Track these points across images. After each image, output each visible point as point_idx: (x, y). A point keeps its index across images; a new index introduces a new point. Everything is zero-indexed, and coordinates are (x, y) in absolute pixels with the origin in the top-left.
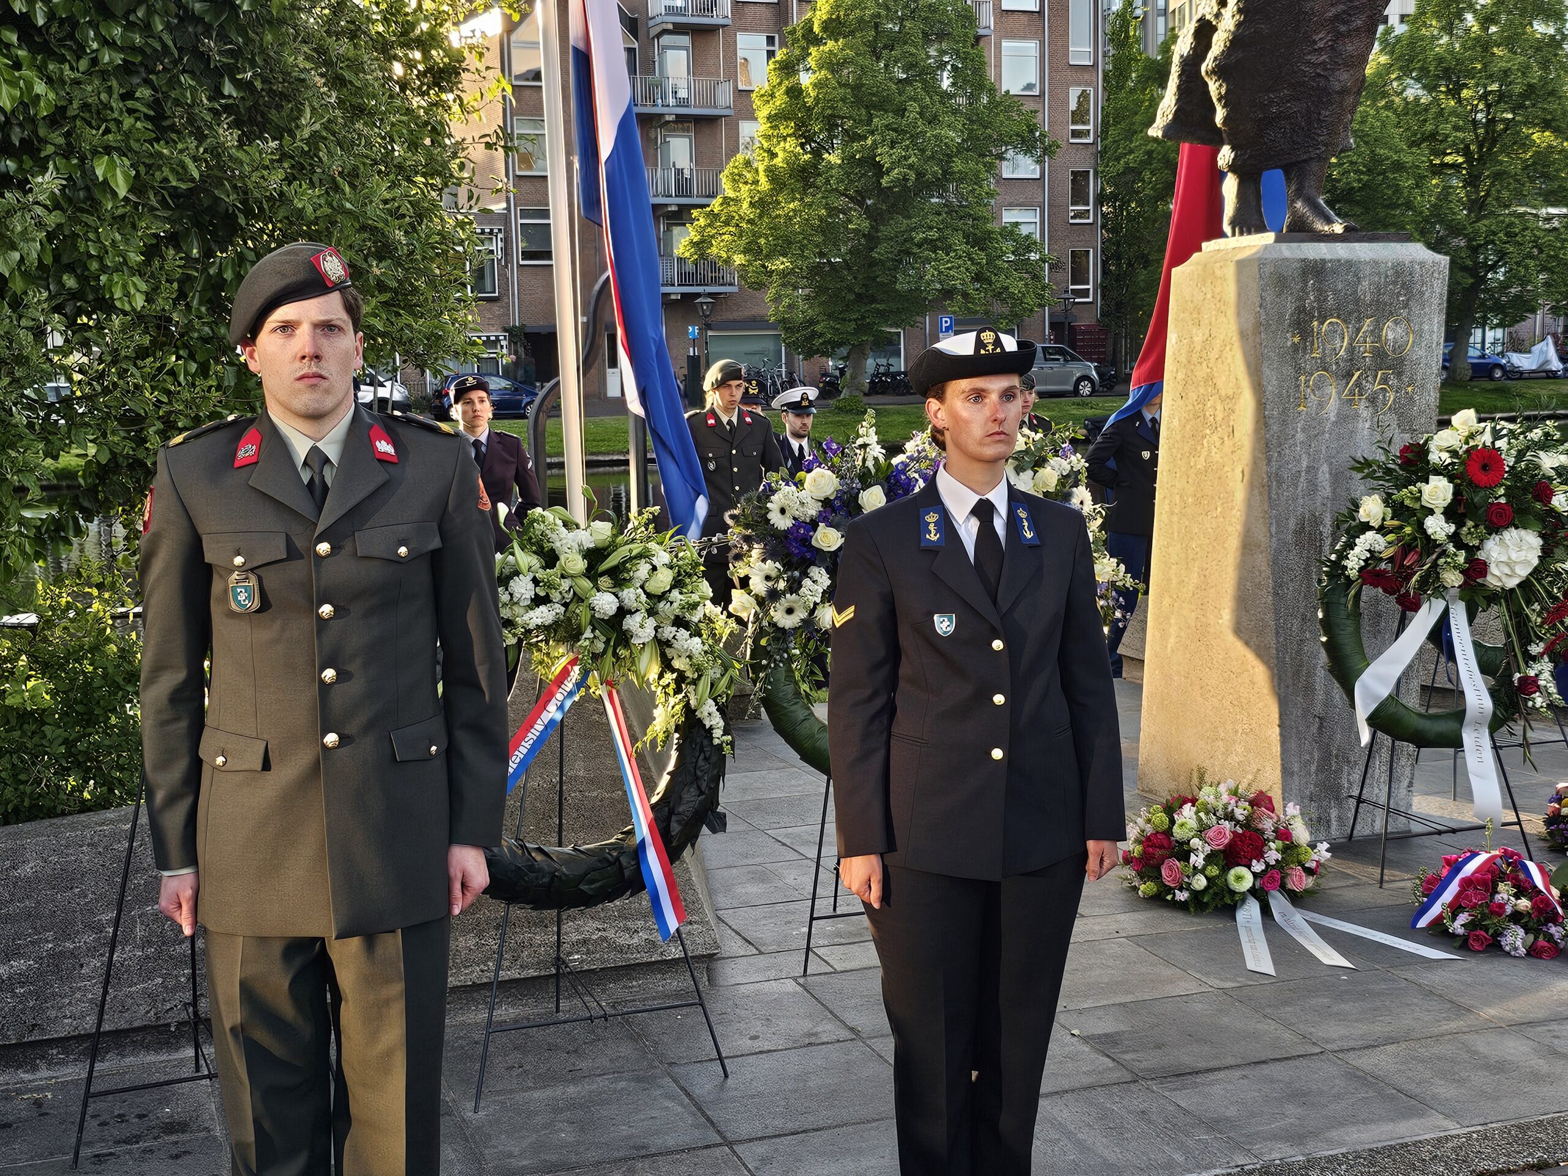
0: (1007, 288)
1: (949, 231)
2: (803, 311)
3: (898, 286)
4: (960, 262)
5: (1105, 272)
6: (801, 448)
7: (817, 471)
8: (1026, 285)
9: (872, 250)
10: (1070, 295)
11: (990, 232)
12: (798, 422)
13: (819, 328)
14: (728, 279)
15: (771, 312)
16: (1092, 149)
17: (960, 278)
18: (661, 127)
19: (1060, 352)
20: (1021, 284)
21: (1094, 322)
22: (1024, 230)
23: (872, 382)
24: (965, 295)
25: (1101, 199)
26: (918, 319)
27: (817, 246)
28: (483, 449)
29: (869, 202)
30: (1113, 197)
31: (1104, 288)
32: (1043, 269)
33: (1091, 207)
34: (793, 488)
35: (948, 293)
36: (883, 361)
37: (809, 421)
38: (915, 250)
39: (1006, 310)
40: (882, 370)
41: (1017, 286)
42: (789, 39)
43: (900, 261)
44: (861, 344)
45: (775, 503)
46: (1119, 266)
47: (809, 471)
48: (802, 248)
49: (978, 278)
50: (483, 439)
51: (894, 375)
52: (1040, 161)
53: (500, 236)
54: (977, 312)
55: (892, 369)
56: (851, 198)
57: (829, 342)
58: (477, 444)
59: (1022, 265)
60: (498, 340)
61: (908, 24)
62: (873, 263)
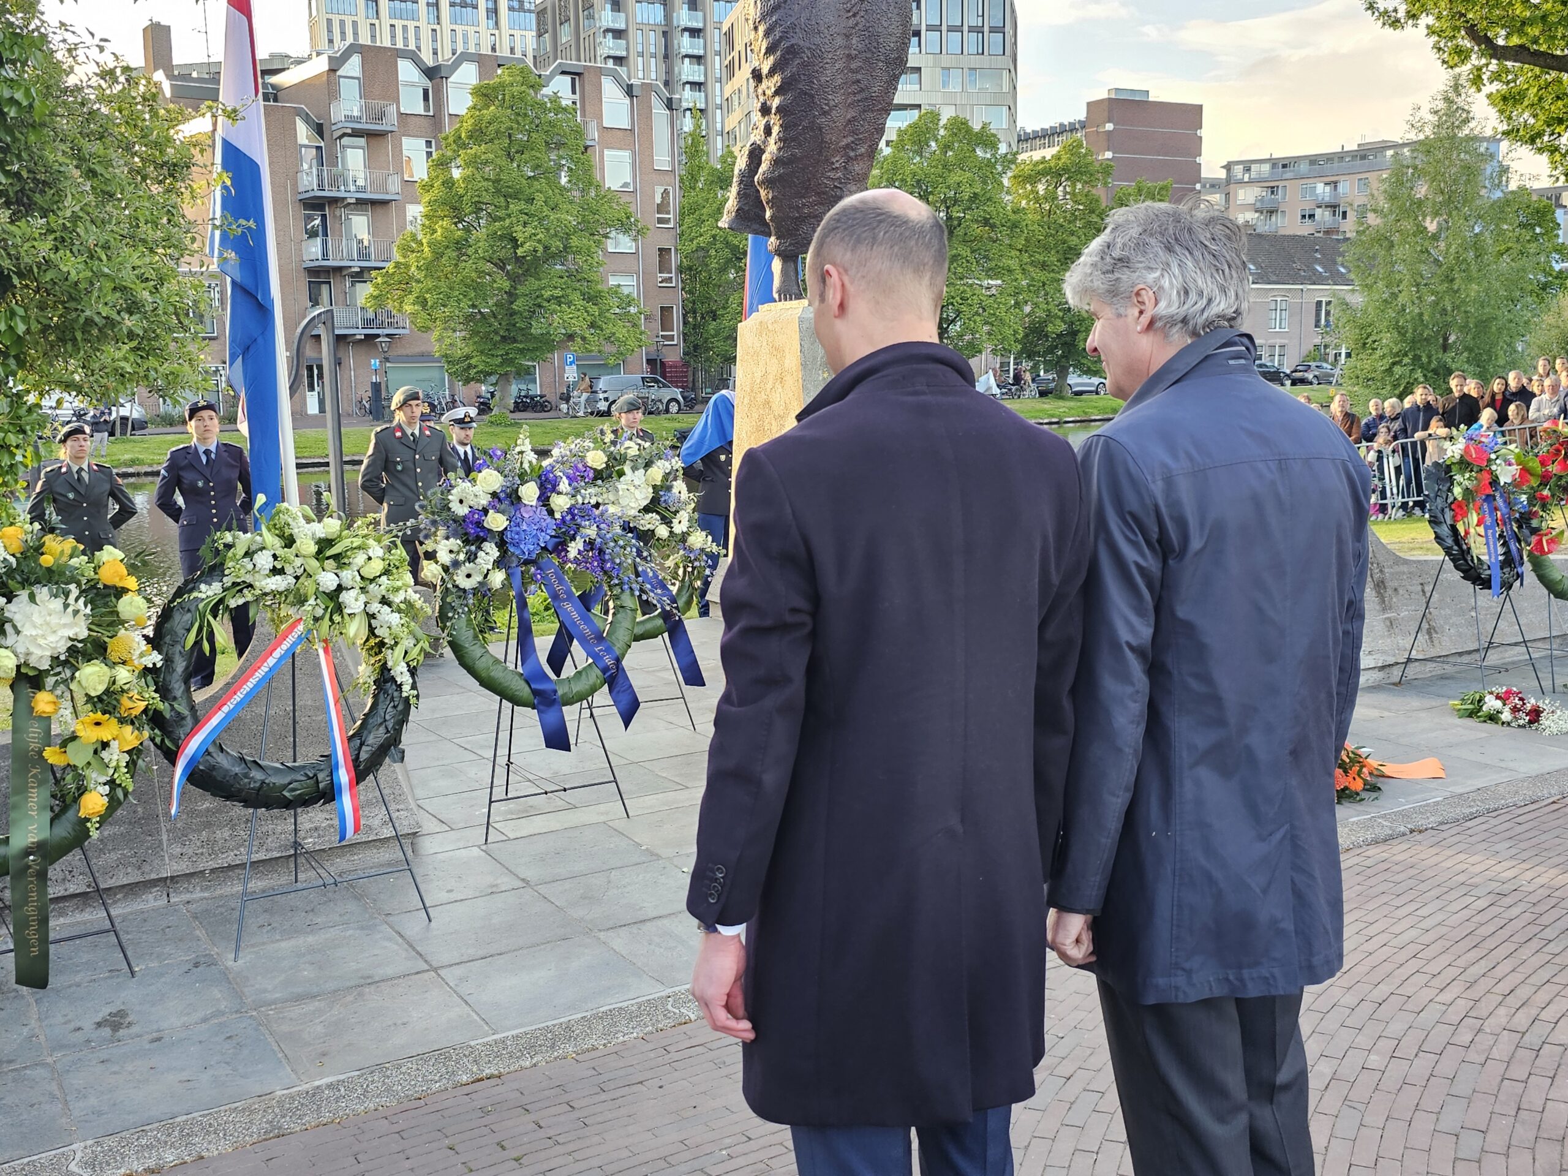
0: (614, 334)
1: (569, 291)
2: (461, 349)
3: (533, 331)
4: (579, 313)
5: (685, 323)
6: (466, 453)
7: (486, 472)
8: (628, 331)
9: (512, 303)
10: (660, 339)
11: (600, 292)
12: (463, 433)
13: (473, 361)
14: (401, 324)
15: (436, 349)
16: (673, 232)
17: (579, 326)
18: (345, 207)
19: (656, 381)
20: (624, 330)
21: (678, 359)
22: (626, 291)
23: (516, 402)
24: (584, 339)
25: (680, 270)
26: (549, 355)
27: (470, 300)
28: (213, 456)
29: (509, 268)
30: (690, 269)
31: (685, 334)
32: (640, 319)
33: (673, 275)
34: (469, 484)
35: (571, 337)
36: (524, 387)
37: (471, 433)
38: (545, 304)
39: (614, 349)
40: (523, 393)
41: (621, 332)
42: (443, 143)
43: (534, 312)
44: (506, 374)
45: (453, 497)
46: (695, 318)
47: (480, 471)
48: (459, 301)
49: (592, 325)
50: (213, 448)
51: (532, 398)
52: (635, 240)
53: (217, 289)
54: (591, 351)
55: (531, 393)
56: (495, 265)
57: (481, 372)
58: (207, 452)
59: (625, 316)
60: (217, 370)
61: (534, 135)
62: (513, 314)
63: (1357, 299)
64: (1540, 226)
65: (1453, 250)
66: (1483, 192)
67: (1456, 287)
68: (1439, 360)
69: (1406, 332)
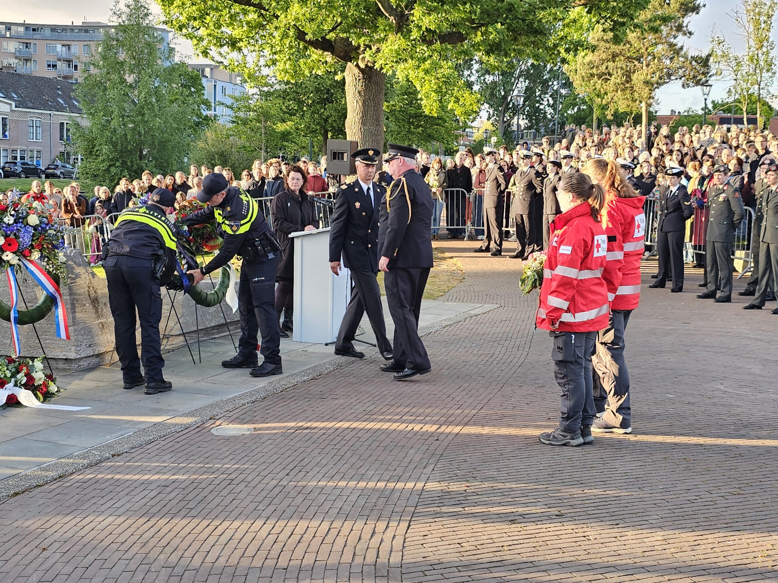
63: (86, 122)
64: (193, 87)
65: (143, 95)
66: (159, 62)
67: (146, 119)
68: (138, 165)
69: (117, 145)
